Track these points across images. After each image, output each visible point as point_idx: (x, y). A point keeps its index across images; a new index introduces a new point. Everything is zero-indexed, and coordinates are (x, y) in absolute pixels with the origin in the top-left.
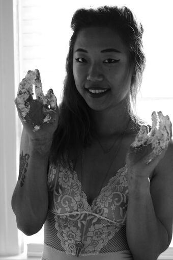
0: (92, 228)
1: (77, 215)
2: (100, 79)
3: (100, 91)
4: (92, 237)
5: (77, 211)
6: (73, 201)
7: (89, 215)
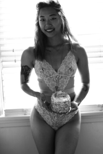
0: (60, 81)
1: (53, 77)
2: (50, 26)
3: (51, 30)
4: (61, 84)
5: (52, 75)
6: (50, 72)
7: (58, 76)
